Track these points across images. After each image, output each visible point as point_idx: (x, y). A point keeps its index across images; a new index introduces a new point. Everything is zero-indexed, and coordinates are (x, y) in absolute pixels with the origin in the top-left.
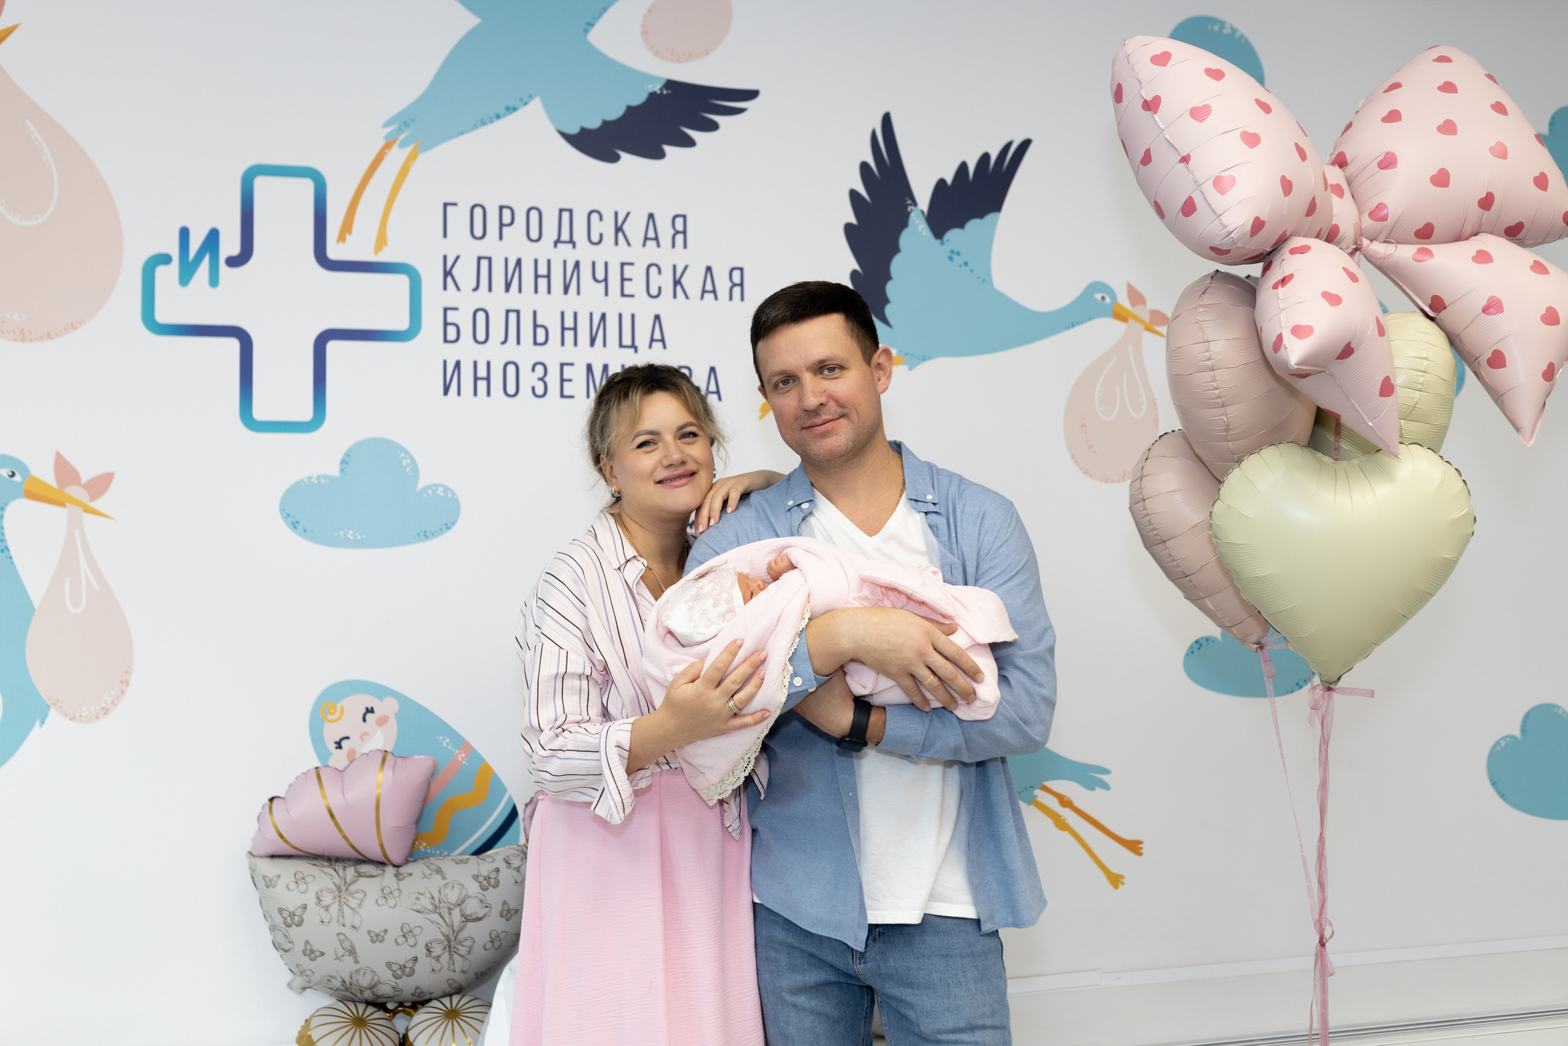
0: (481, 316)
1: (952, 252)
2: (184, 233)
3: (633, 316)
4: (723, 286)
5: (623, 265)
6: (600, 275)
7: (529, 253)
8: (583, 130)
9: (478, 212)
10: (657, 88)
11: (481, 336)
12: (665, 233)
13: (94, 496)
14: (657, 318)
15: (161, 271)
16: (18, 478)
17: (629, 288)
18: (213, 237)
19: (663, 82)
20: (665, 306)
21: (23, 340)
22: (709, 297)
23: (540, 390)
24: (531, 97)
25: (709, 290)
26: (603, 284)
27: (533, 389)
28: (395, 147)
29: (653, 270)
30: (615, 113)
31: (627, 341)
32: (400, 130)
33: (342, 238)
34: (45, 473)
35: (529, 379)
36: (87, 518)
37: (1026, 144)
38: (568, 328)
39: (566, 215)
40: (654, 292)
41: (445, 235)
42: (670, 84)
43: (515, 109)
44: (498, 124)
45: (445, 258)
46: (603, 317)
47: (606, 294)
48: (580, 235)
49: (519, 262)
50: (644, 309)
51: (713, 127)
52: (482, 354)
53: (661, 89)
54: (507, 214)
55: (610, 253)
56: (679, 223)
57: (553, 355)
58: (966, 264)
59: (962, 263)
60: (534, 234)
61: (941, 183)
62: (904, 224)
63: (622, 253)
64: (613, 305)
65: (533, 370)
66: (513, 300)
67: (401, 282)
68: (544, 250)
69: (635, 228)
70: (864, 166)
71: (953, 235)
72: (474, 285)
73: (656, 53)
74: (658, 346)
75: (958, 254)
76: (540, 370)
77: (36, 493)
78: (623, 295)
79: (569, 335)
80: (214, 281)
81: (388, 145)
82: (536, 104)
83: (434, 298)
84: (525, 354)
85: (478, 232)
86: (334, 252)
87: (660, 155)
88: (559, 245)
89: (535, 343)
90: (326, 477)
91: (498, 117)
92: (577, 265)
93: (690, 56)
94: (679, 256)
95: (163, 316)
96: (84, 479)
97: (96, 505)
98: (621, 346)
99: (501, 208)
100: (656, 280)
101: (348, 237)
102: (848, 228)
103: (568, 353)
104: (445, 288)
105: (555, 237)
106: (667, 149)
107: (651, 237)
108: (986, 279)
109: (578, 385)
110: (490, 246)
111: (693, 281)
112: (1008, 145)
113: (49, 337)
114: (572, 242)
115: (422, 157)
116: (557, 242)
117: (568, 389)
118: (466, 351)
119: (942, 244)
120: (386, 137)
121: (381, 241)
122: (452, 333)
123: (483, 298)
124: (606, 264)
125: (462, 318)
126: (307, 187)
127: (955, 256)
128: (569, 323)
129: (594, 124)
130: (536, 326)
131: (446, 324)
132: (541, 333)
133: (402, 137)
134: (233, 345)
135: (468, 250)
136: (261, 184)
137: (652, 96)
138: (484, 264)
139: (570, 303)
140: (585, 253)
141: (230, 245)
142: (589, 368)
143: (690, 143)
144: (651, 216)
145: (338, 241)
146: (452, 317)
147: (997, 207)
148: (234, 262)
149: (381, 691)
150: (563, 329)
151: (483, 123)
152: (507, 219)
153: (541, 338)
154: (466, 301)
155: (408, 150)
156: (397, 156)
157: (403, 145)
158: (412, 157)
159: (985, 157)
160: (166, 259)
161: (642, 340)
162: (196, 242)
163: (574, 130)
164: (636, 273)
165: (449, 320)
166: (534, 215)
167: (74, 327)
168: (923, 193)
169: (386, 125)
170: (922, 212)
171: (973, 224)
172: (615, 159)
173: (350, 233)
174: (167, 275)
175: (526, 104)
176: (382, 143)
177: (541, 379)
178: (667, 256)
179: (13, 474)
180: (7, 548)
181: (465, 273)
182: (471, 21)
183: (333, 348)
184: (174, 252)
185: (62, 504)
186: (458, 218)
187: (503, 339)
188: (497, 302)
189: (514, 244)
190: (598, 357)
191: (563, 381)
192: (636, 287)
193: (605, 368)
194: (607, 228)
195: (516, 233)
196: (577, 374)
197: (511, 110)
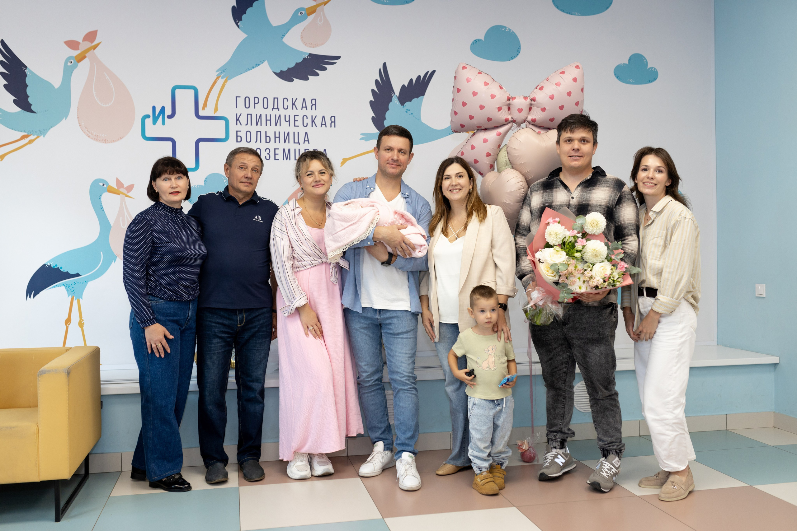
0: (248, 133)
1: (407, 110)
2: (154, 108)
3: (298, 133)
4: (328, 122)
5: (295, 116)
6: (287, 120)
7: (264, 112)
8: (281, 71)
9: (247, 99)
10: (306, 56)
11: (248, 140)
12: (309, 105)
13: (128, 192)
14: (306, 133)
15: (147, 120)
16: (105, 186)
17: (297, 123)
18: (163, 108)
19: (308, 54)
20: (309, 129)
21: (105, 143)
22: (324, 126)
23: (268, 158)
24: (264, 61)
25: (324, 124)
26: (288, 122)
27: (266, 157)
28: (220, 78)
29: (305, 117)
30: (292, 65)
31: (296, 141)
32: (221, 73)
33: (203, 109)
34: (114, 185)
35: (264, 154)
36: (126, 198)
37: (434, 72)
38: (277, 137)
39: (276, 100)
40: (305, 125)
41: (237, 107)
42: (310, 55)
43: (259, 65)
44: (253, 70)
45: (237, 114)
46: (288, 133)
47: (289, 126)
48: (281, 106)
49: (261, 115)
50: (302, 130)
51: (325, 69)
53: (307, 57)
54: (256, 99)
55: (291, 112)
56: (314, 101)
57: (272, 146)
58: (412, 114)
59: (410, 113)
60: (266, 106)
61: (404, 86)
62: (391, 101)
63: (295, 112)
64: (292, 129)
65: (266, 151)
66: (259, 128)
67: (223, 122)
68: (269, 111)
69: (299, 104)
70: (377, 81)
71: (407, 104)
72: (246, 123)
73: (306, 45)
74: (306, 142)
75: (409, 110)
76: (268, 151)
77: (111, 190)
78: (295, 126)
79: (277, 139)
80: (163, 123)
81: (218, 78)
83: (233, 127)
84: (263, 145)
85: (247, 106)
86: (201, 113)
87: (307, 79)
88: (274, 110)
89: (266, 142)
90: (200, 186)
91: (253, 68)
92: (280, 116)
93: (317, 45)
94: (314, 113)
95: (148, 135)
96: (125, 187)
97: (129, 194)
98: (294, 143)
99: (255, 98)
100: (306, 121)
101: (206, 109)
102: (371, 102)
103: (277, 145)
104: (237, 124)
105: (273, 107)
106: (309, 76)
107: (304, 107)
108: (419, 119)
109: (280, 156)
110: (251, 110)
111: (318, 121)
112: (428, 72)
113: (113, 142)
114: (278, 108)
115: (228, 81)
116: (273, 109)
117: (277, 157)
119: (404, 107)
120: (217, 76)
121: (216, 109)
122: (239, 139)
123: (249, 128)
124: (289, 116)
125: (243, 134)
126: (192, 92)
127: (408, 111)
128: (277, 135)
129: (285, 69)
130: (266, 136)
131: (237, 136)
132: (268, 138)
133: (222, 75)
134: (170, 143)
135: (244, 112)
136: (177, 91)
137: (304, 59)
138: (249, 116)
139: (278, 129)
140: (282, 112)
141: (168, 112)
142: (284, 150)
143: (317, 75)
144: (304, 100)
145: (202, 110)
146: (239, 134)
147: (423, 94)
148: (170, 117)
150: (275, 137)
151: (249, 70)
152: (256, 101)
153: (268, 140)
154: (244, 129)
155: (225, 79)
156: (221, 81)
157: (222, 78)
158: (226, 82)
159: (419, 77)
160: (148, 116)
161: (301, 141)
162: (157, 111)
163: (278, 71)
164: (299, 119)
165: (238, 135)
166: (265, 100)
167: (121, 139)
168: (397, 90)
169: (217, 71)
170: (397, 96)
171: (415, 100)
172: (292, 81)
173: (206, 107)
174: (149, 121)
175: (262, 63)
176: (216, 77)
177: (268, 154)
178: (309, 113)
179: (104, 185)
180: (102, 207)
181: (243, 119)
182: (244, 36)
183: (201, 144)
184: (151, 114)
185: (119, 194)
186: (241, 101)
187: (256, 141)
188: (254, 129)
189: (259, 110)
190: (287, 146)
191: (275, 154)
192: (299, 123)
193: (289, 150)
194: (290, 104)
195: (259, 106)
196: (280, 152)
197: (258, 65)
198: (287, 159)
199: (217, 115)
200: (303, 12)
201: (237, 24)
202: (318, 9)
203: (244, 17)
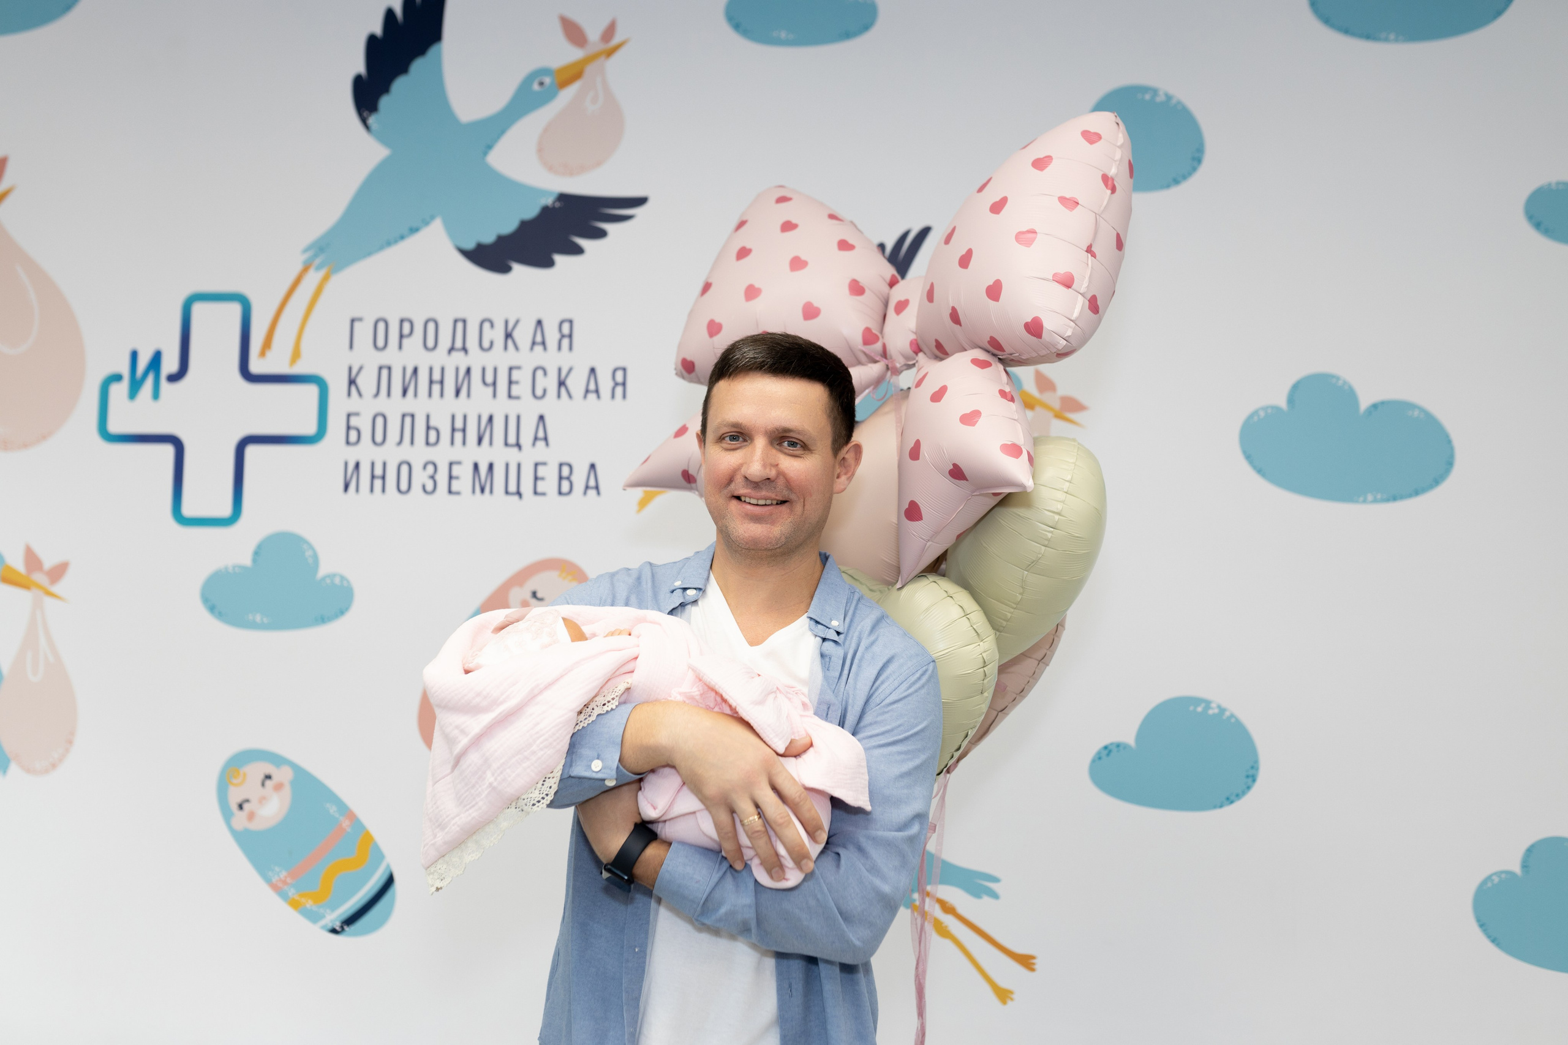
0: (379, 420)
2: (134, 355)
3: (518, 416)
4: (606, 384)
5: (511, 369)
6: (489, 379)
7: (425, 361)
8: (480, 245)
9: (381, 326)
10: (549, 201)
11: (379, 439)
12: (552, 336)
13: (53, 582)
14: (541, 418)
15: (114, 389)
17: (516, 390)
18: (158, 355)
19: (555, 196)
20: (550, 406)
21: (5, 450)
22: (592, 397)
23: (429, 487)
24: (433, 218)
25: (592, 390)
26: (491, 387)
27: (424, 486)
28: (311, 270)
29: (540, 373)
30: (508, 226)
31: (512, 439)
32: (316, 256)
33: (263, 354)
34: (17, 562)
35: (420, 477)
36: (48, 601)
37: (925, 232)
38: (458, 429)
39: (460, 325)
40: (539, 393)
41: (351, 347)
42: (563, 198)
43: (417, 230)
44: (402, 244)
45: (350, 368)
46: (491, 418)
47: (495, 396)
48: (472, 343)
49: (416, 370)
50: (529, 410)
51: (602, 234)
52: (379, 455)
53: (554, 202)
54: (406, 328)
55: (500, 359)
56: (566, 326)
57: (442, 454)
60: (431, 344)
63: (511, 357)
64: (501, 407)
65: (425, 469)
66: (409, 404)
67: (311, 391)
68: (439, 358)
69: (524, 335)
72: (374, 391)
73: (550, 169)
74: (541, 444)
77: (9, 578)
78: (510, 397)
79: (459, 436)
80: (156, 395)
81: (306, 269)
82: (437, 225)
83: (339, 403)
84: (418, 454)
85: (381, 344)
86: (256, 366)
87: (549, 263)
88: (454, 354)
89: (427, 443)
90: (240, 567)
91: (402, 238)
92: (468, 371)
93: (581, 170)
94: (564, 359)
95: (114, 427)
96: (46, 567)
97: (55, 589)
98: (507, 445)
99: (402, 321)
100: (541, 383)
101: (269, 354)
103: (457, 453)
104: (349, 395)
105: (450, 346)
106: (557, 257)
107: (539, 342)
109: (464, 483)
110: (391, 356)
111: (577, 383)
112: (908, 233)
113: (26, 446)
114: (464, 349)
116: (452, 349)
117: (455, 485)
118: (365, 452)
120: (304, 262)
121: (296, 355)
122: (353, 436)
123: (382, 404)
124: (496, 368)
125: (363, 423)
126: (236, 309)
128: (459, 424)
129: (489, 238)
130: (428, 428)
131: (349, 428)
132: (433, 435)
133: (318, 261)
134: (167, 451)
135: (371, 360)
136: (198, 309)
137: (545, 210)
138: (385, 373)
139: (460, 406)
140: (476, 359)
141: (171, 364)
142: (476, 467)
143: (578, 251)
144: (539, 323)
145: (259, 357)
146: (354, 421)
148: (173, 378)
149: (277, 760)
150: (453, 430)
151: (389, 244)
152: (406, 331)
153: (432, 439)
154: (366, 407)
155: (322, 273)
156: (313, 278)
157: (318, 268)
158: (326, 279)
160: (117, 378)
161: (526, 439)
162: (143, 363)
163: (470, 245)
165: (352, 424)
166: (431, 326)
167: (44, 438)
169: (305, 251)
173: (270, 350)
174: (118, 392)
175: (427, 224)
176: (299, 267)
177: (432, 477)
178: (552, 359)
181: (367, 382)
182: (381, 152)
183: (251, 451)
184: (125, 371)
185: (28, 589)
186: (364, 332)
187: (398, 441)
188: (394, 406)
189: (413, 354)
190: (484, 455)
191: (451, 477)
192: (522, 389)
193: (491, 467)
194: (498, 335)
195: (414, 343)
196: (465, 473)
197: (414, 230)
198: (482, 490)
199: (298, 369)
200: (547, 80)
201: (364, 121)
202: (589, 70)
203: (384, 102)
